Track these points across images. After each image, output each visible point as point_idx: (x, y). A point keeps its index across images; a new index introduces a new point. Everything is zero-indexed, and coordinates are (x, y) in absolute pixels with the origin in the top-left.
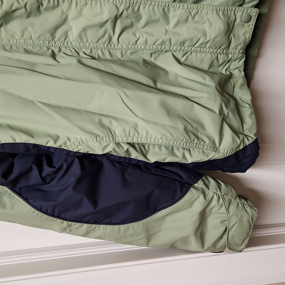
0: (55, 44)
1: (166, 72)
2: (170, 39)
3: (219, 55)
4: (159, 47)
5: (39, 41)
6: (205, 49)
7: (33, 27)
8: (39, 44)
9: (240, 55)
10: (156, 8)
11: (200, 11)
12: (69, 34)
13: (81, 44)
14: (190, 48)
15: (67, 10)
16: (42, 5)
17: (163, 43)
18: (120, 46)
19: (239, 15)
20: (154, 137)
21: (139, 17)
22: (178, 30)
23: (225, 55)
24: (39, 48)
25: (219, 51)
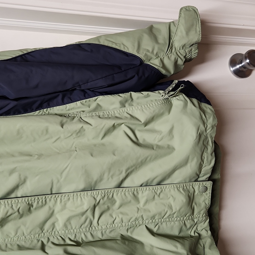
0: (44, 235)
2: (142, 216)
3: (186, 221)
4: (134, 223)
5: (30, 236)
6: (173, 219)
7: (24, 225)
8: (30, 238)
9: (204, 218)
10: (126, 193)
11: (163, 190)
12: (56, 224)
13: (67, 231)
14: (160, 220)
15: (54, 206)
16: (32, 206)
17: (136, 219)
18: (100, 227)
19: (196, 188)
21: (114, 202)
22: (147, 207)
23: (191, 220)
24: (30, 242)
25: (185, 218)
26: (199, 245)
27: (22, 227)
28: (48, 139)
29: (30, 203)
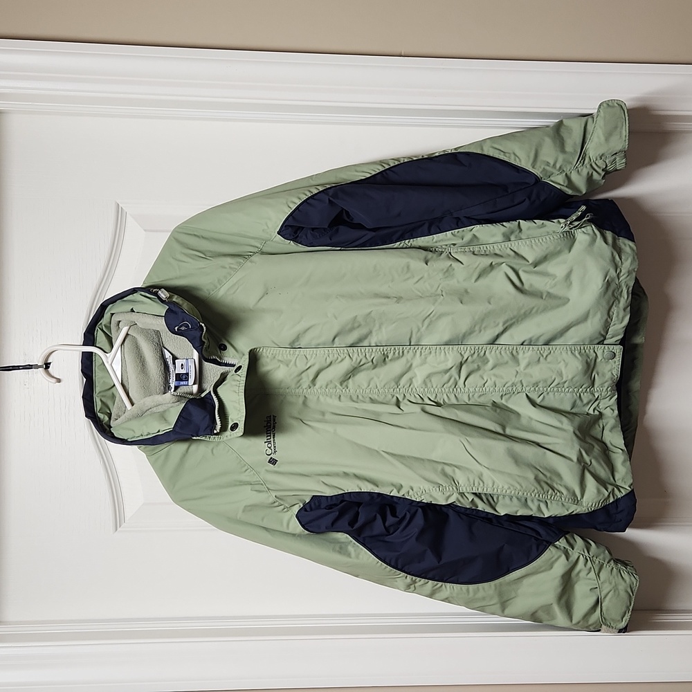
0: (399, 391)
1: (518, 415)
2: (521, 381)
3: (582, 394)
4: (510, 389)
5: (384, 390)
6: (563, 389)
7: (378, 376)
8: (384, 392)
9: (609, 393)
10: (502, 352)
11: (552, 352)
12: (413, 380)
13: (426, 390)
14: (545, 389)
15: (412, 360)
16: (388, 357)
17: (513, 385)
18: (467, 390)
19: (599, 353)
20: (500, 487)
21: (486, 361)
22: (529, 370)
23: (589, 394)
24: (384, 396)
25: (581, 390)
26: (597, 426)
27: (375, 379)
28: (408, 279)
29: (386, 353)
